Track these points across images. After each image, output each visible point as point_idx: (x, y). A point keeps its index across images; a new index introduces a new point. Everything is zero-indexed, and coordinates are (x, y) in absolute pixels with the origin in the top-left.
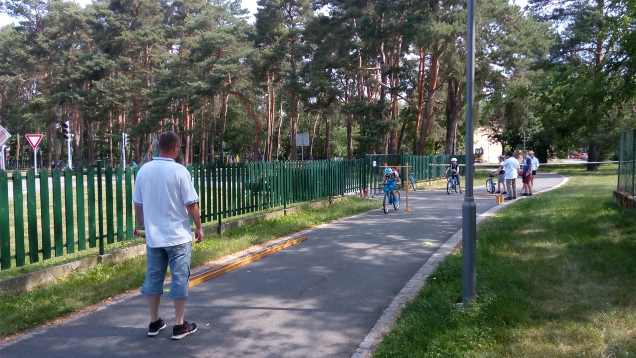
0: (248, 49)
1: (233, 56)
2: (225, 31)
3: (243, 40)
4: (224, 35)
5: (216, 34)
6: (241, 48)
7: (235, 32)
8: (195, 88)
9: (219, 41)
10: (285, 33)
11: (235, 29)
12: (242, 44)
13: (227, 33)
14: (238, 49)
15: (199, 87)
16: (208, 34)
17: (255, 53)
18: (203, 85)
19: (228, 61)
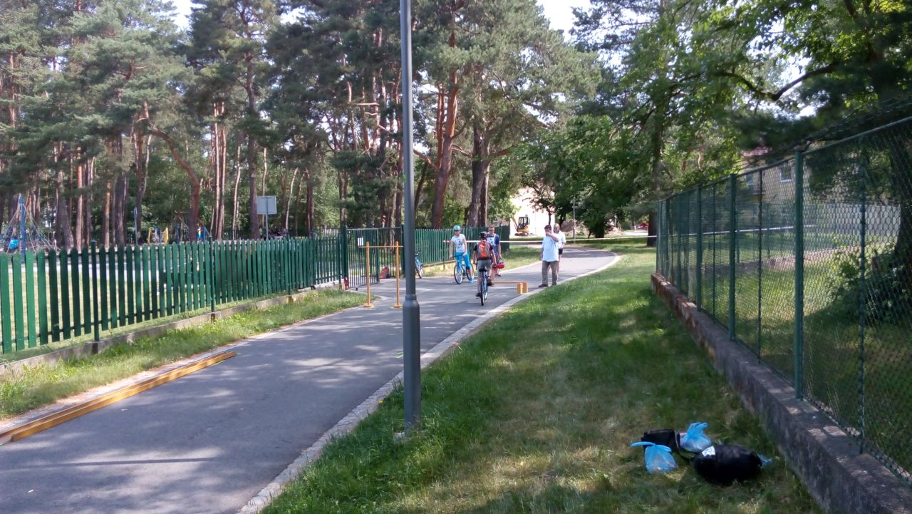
0: (176, 67)
1: (150, 77)
2: (137, 39)
3: (167, 53)
4: (136, 45)
5: (123, 44)
6: (163, 65)
7: (154, 42)
8: (88, 125)
9: (127, 53)
10: (235, 46)
11: (154, 35)
12: (166, 59)
13: (142, 41)
14: (159, 66)
15: (94, 124)
16: (109, 43)
17: (188, 74)
18: (101, 120)
19: (142, 84)
